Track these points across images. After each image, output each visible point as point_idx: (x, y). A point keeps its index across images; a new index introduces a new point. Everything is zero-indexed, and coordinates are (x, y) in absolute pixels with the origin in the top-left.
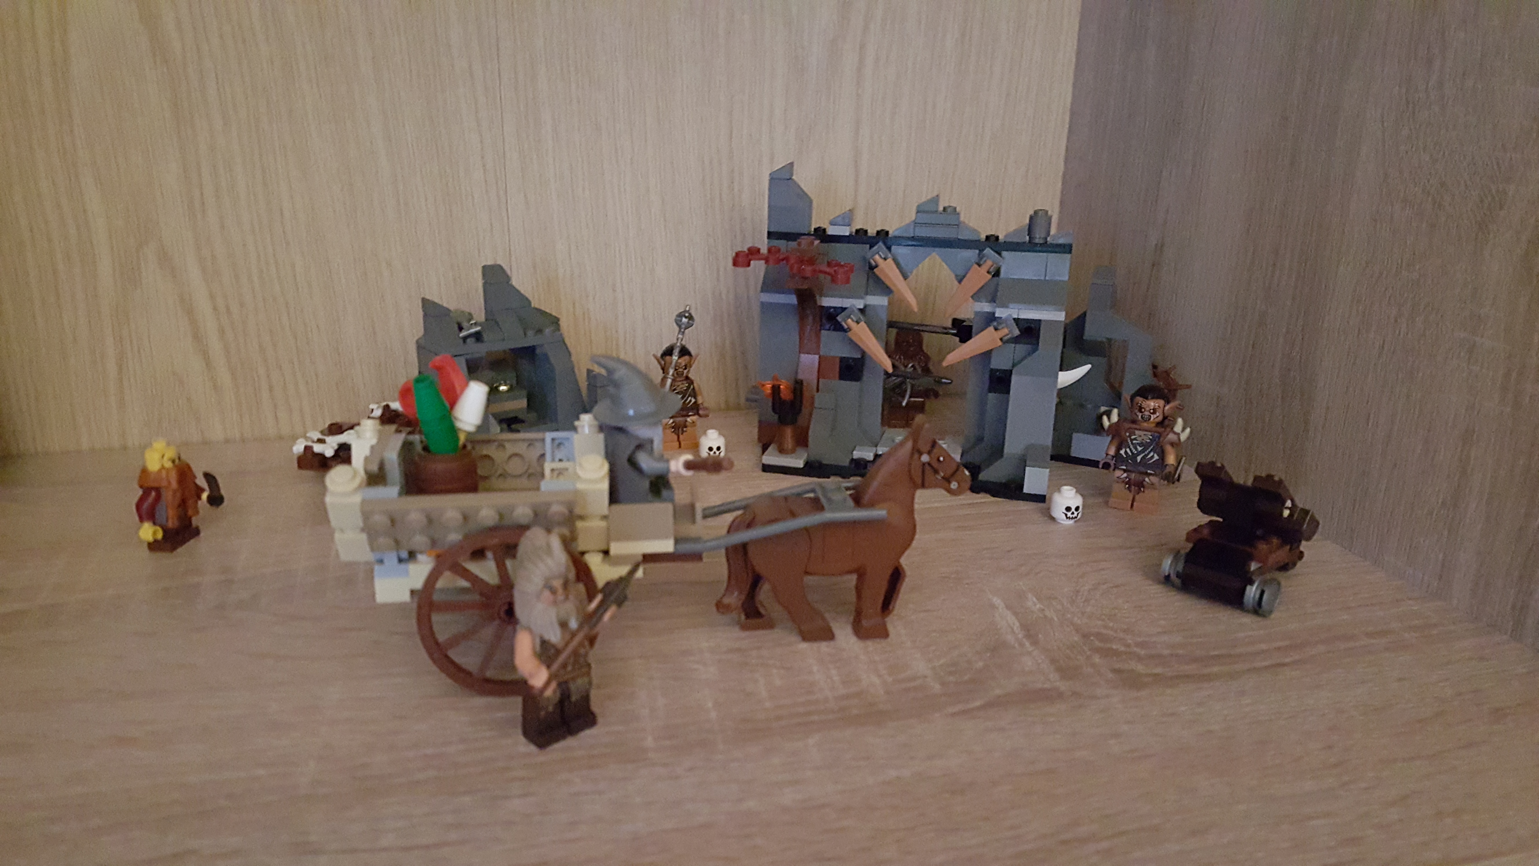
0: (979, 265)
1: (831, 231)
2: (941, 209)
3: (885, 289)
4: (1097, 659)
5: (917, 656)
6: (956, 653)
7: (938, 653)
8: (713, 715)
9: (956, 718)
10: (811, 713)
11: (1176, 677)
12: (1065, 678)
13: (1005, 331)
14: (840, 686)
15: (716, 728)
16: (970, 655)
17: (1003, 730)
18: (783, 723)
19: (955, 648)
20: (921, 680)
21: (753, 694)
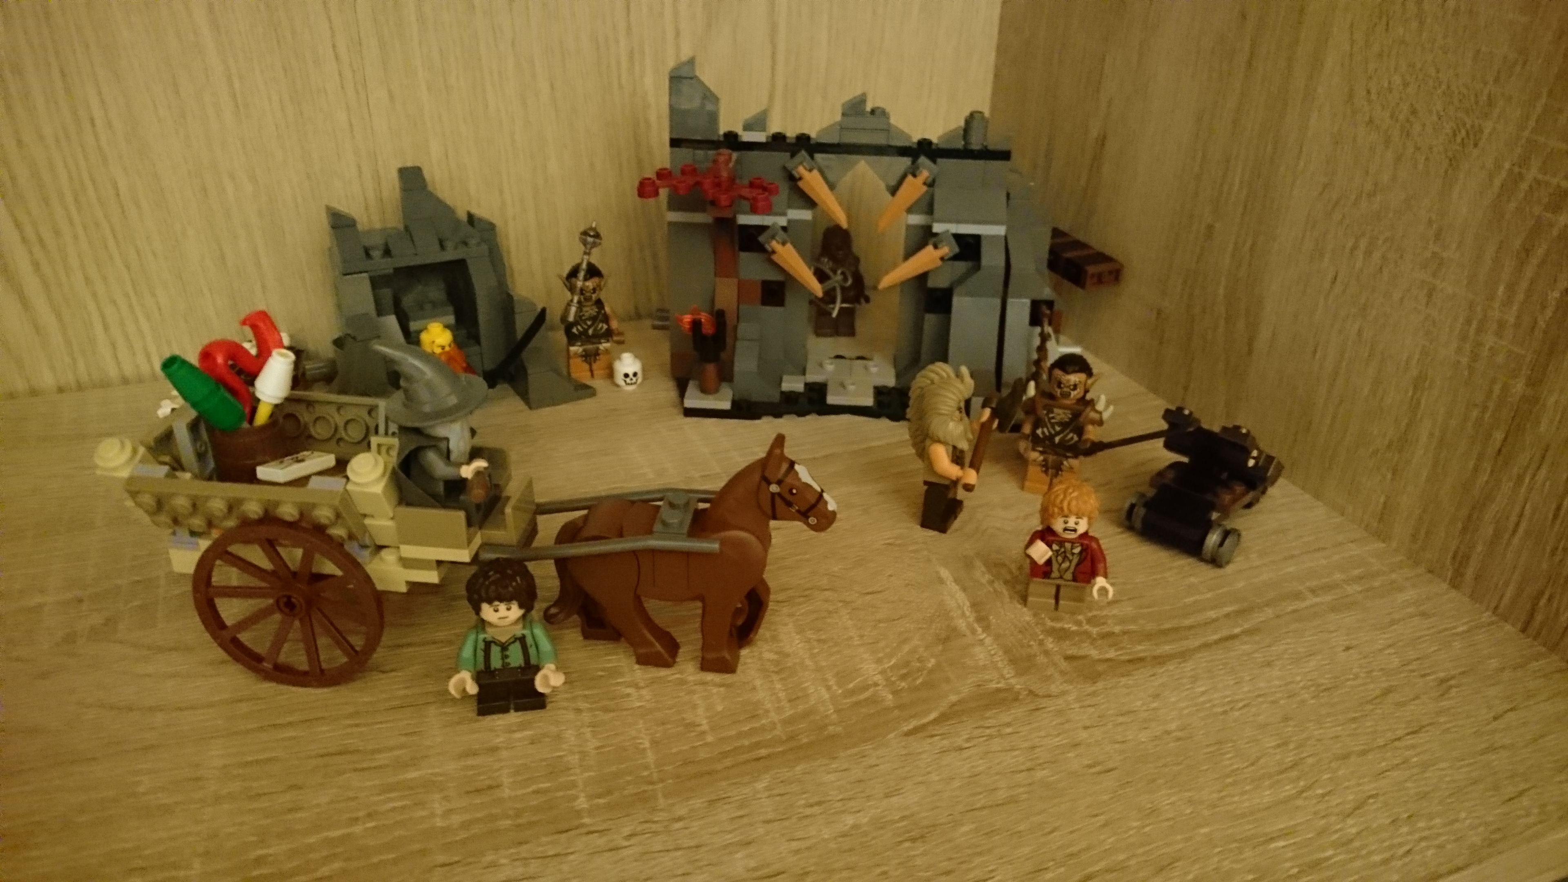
0: (915, 176)
1: (747, 137)
2: (868, 109)
3: (810, 203)
4: (1050, 643)
5: (866, 656)
6: (906, 648)
7: (888, 650)
8: (651, 757)
9: (911, 738)
10: (757, 745)
11: (1130, 661)
12: (1020, 673)
13: (945, 250)
14: (788, 705)
15: (655, 776)
16: (921, 650)
17: (961, 749)
18: (728, 762)
19: (905, 641)
20: (872, 690)
21: (694, 725)
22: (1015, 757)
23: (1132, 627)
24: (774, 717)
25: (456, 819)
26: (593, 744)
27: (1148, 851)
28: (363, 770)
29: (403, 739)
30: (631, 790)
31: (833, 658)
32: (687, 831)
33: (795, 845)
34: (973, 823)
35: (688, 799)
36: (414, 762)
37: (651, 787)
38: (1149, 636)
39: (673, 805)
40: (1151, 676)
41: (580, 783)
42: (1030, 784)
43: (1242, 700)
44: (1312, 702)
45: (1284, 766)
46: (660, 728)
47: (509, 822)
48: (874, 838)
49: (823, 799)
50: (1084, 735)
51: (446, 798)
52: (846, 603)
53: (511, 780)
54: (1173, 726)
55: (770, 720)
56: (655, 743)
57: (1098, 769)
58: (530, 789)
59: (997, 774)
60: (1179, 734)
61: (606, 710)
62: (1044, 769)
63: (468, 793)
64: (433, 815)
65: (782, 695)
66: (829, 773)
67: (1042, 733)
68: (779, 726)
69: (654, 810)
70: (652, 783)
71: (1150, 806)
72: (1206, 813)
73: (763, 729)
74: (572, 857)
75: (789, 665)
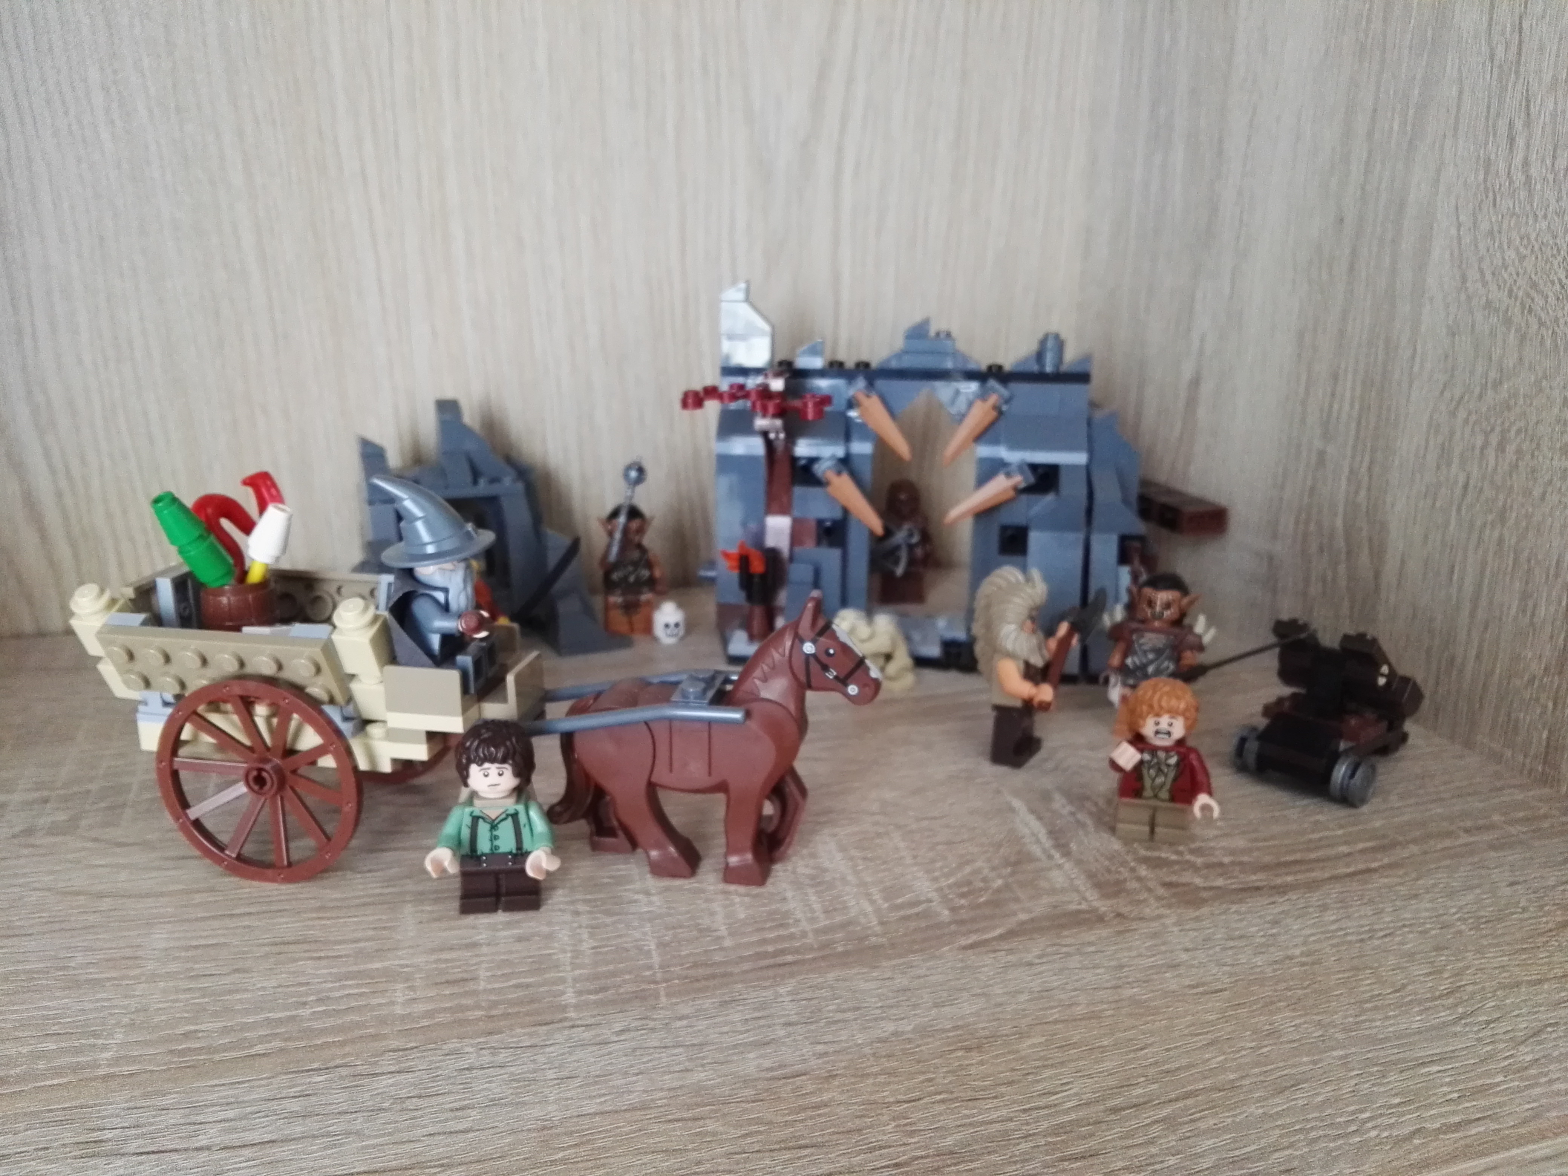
0: (983, 400)
1: (805, 363)
2: (933, 334)
4: (1143, 871)
5: (920, 874)
6: (968, 869)
7: (946, 870)
8: (656, 959)
9: (970, 952)
10: (783, 952)
11: (1243, 890)
12: (1105, 896)
13: (1018, 480)
14: (822, 916)
15: (659, 976)
16: (986, 871)
17: (1030, 964)
18: (746, 966)
19: (968, 862)
20: (924, 906)
21: (709, 930)
22: (1098, 974)
23: (1246, 859)
24: (805, 925)
25: (421, 1008)
26: (587, 945)
27: (1266, 1072)
28: (320, 958)
29: (371, 933)
30: (630, 987)
31: (881, 875)
32: (690, 1030)
33: (820, 1048)
34: (1043, 1036)
35: (694, 1000)
36: (380, 953)
37: (652, 986)
38: (1265, 868)
39: (676, 1004)
40: (1270, 904)
41: (570, 980)
42: (1117, 1001)
43: (1381, 930)
44: (1472, 932)
45: (1437, 993)
46: (671, 932)
47: (479, 1013)
48: (919, 1046)
49: (857, 1005)
50: (1184, 956)
51: (412, 988)
52: (898, 827)
53: (489, 974)
54: (1297, 952)
55: (801, 928)
56: (661, 945)
57: (1201, 989)
58: (511, 983)
59: (1076, 990)
60: (1304, 959)
61: (608, 913)
62: (1133, 988)
63: (436, 984)
64: (393, 1003)
65: (817, 906)
66: (866, 981)
67: (1134, 953)
68: (811, 935)
69: (654, 1008)
70: (656, 982)
71: (1267, 1027)
72: (1339, 1036)
73: (792, 937)
74: (551, 1049)
75: (827, 879)
